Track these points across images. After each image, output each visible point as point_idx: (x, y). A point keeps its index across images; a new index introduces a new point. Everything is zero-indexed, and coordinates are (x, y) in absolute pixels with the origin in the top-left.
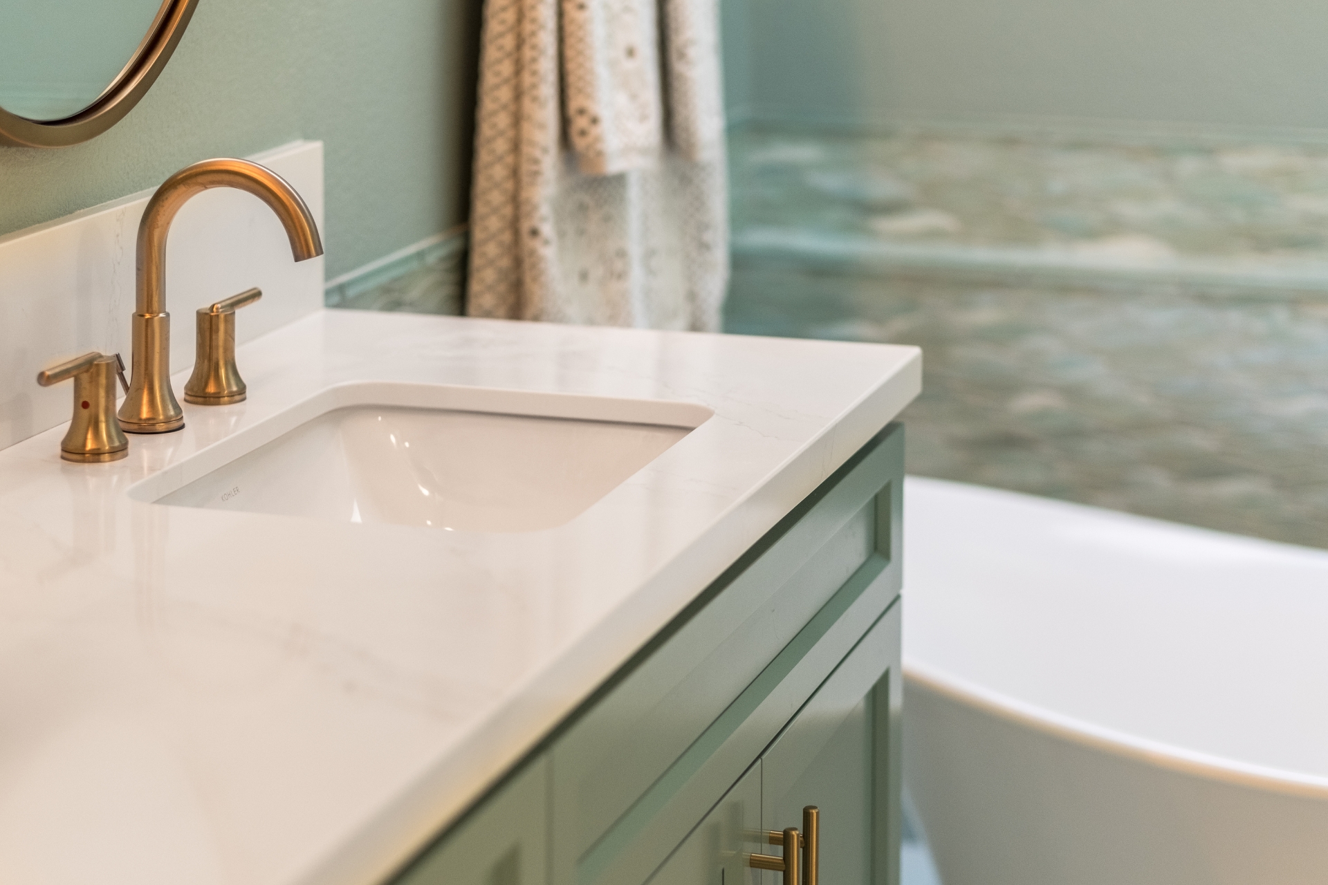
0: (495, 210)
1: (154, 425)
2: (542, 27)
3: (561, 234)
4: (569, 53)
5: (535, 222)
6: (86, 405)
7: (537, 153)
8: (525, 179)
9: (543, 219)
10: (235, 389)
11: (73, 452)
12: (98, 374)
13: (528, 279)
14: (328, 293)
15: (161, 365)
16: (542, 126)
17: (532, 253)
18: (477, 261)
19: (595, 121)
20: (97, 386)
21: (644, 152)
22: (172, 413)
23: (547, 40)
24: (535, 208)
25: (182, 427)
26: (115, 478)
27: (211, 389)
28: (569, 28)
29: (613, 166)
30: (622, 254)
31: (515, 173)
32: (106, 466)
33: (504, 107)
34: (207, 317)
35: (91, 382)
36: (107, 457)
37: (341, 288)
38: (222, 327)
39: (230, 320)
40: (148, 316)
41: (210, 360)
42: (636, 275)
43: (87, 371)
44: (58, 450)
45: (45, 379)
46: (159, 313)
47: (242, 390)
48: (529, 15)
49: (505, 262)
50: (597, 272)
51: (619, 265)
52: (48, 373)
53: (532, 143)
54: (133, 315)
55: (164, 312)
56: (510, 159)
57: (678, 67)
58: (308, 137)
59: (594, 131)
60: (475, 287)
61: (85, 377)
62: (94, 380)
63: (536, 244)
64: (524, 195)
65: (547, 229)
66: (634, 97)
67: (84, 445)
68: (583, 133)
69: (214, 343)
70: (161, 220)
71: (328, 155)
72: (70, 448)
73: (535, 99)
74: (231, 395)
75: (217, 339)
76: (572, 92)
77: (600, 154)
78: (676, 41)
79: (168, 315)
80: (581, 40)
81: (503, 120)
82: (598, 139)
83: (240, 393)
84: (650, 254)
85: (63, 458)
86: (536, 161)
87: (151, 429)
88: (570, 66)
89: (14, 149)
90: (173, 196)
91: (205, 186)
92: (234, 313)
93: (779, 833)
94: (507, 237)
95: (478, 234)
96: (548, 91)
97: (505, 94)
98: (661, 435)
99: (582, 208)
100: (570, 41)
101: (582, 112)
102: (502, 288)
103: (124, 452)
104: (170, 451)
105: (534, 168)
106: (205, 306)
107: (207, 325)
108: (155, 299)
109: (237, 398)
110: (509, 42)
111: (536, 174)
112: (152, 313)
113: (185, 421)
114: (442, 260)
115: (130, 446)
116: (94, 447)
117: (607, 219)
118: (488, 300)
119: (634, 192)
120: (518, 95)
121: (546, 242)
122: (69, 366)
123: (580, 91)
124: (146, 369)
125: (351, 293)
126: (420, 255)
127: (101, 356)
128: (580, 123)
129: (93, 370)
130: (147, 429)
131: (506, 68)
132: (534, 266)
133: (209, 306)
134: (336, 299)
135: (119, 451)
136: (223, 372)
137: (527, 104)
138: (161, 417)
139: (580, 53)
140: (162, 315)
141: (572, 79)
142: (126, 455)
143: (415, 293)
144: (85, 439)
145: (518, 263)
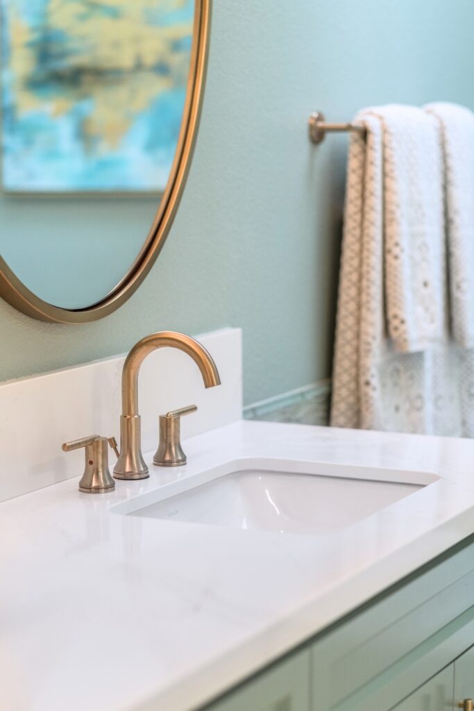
0: (346, 371)
1: (132, 475)
2: (373, 268)
3: (384, 385)
4: (389, 283)
5: (368, 377)
6: (91, 463)
7: (370, 339)
8: (363, 354)
9: (373, 376)
10: (180, 458)
11: (86, 488)
12: (98, 447)
13: (363, 409)
14: (245, 413)
15: (136, 444)
16: (372, 325)
17: (366, 394)
18: (336, 398)
19: (403, 322)
20: (97, 453)
21: (433, 340)
22: (142, 469)
23: (376, 276)
24: (368, 370)
25: (148, 477)
26: (108, 502)
27: (168, 458)
28: (389, 269)
29: (413, 347)
30: (420, 397)
31: (357, 350)
32: (103, 495)
33: (351, 314)
34: (165, 420)
35: (94, 451)
36: (103, 490)
37: (254, 410)
38: (173, 425)
39: (177, 421)
40: (128, 417)
41: (166, 442)
42: (429, 408)
43: (91, 444)
44: (77, 487)
45: (66, 448)
46: (135, 415)
47: (184, 459)
48: (365, 261)
49: (352, 399)
50: (405, 406)
51: (418, 403)
52: (68, 444)
53: (367, 334)
54: (121, 416)
55: (137, 415)
56: (355, 343)
57: (456, 293)
58: (233, 326)
59: (402, 328)
60: (335, 413)
61: (90, 448)
62: (96, 449)
63: (369, 390)
64: (362, 362)
65: (375, 382)
66: (427, 309)
67: (91, 484)
68: (396, 329)
69: (169, 434)
70: (135, 364)
71: (244, 336)
72: (83, 485)
73: (368, 309)
74: (178, 461)
75: (170, 431)
76: (390, 306)
77: (405, 340)
78: (456, 279)
79: (139, 417)
80: (395, 276)
81: (351, 321)
82: (405, 332)
83: (184, 461)
84: (438, 398)
85: (80, 491)
86: (369, 344)
87: (131, 477)
88: (390, 291)
89: (54, 325)
90: (140, 352)
91: (157, 346)
92: (179, 418)
93: (462, 702)
94: (352, 386)
95: (337, 384)
96: (376, 304)
97: (352, 306)
98: (404, 488)
99: (397, 371)
100: (389, 276)
101: (395, 317)
102: (350, 413)
103: (112, 489)
104: (142, 489)
105: (368, 347)
106: (164, 413)
107: (165, 424)
108: (132, 407)
109: (181, 463)
110: (354, 277)
111: (368, 351)
112: (130, 415)
113: (149, 473)
114: (317, 397)
115: (116, 485)
116: (96, 485)
117: (412, 377)
118: (342, 420)
119: (428, 363)
120: (359, 307)
121: (374, 389)
122: (81, 441)
123: (395, 305)
124: (128, 445)
125: (260, 412)
126: (302, 394)
127: (99, 437)
128: (394, 323)
129: (95, 444)
130: (127, 477)
131: (353, 292)
132: (367, 401)
133: (166, 413)
134: (250, 415)
135: (111, 487)
136: (173, 449)
137: (364, 312)
138: (136, 471)
139: (395, 283)
140: (136, 416)
141: (390, 299)
142: (114, 490)
143: (301, 414)
144: (92, 481)
145: (358, 400)
